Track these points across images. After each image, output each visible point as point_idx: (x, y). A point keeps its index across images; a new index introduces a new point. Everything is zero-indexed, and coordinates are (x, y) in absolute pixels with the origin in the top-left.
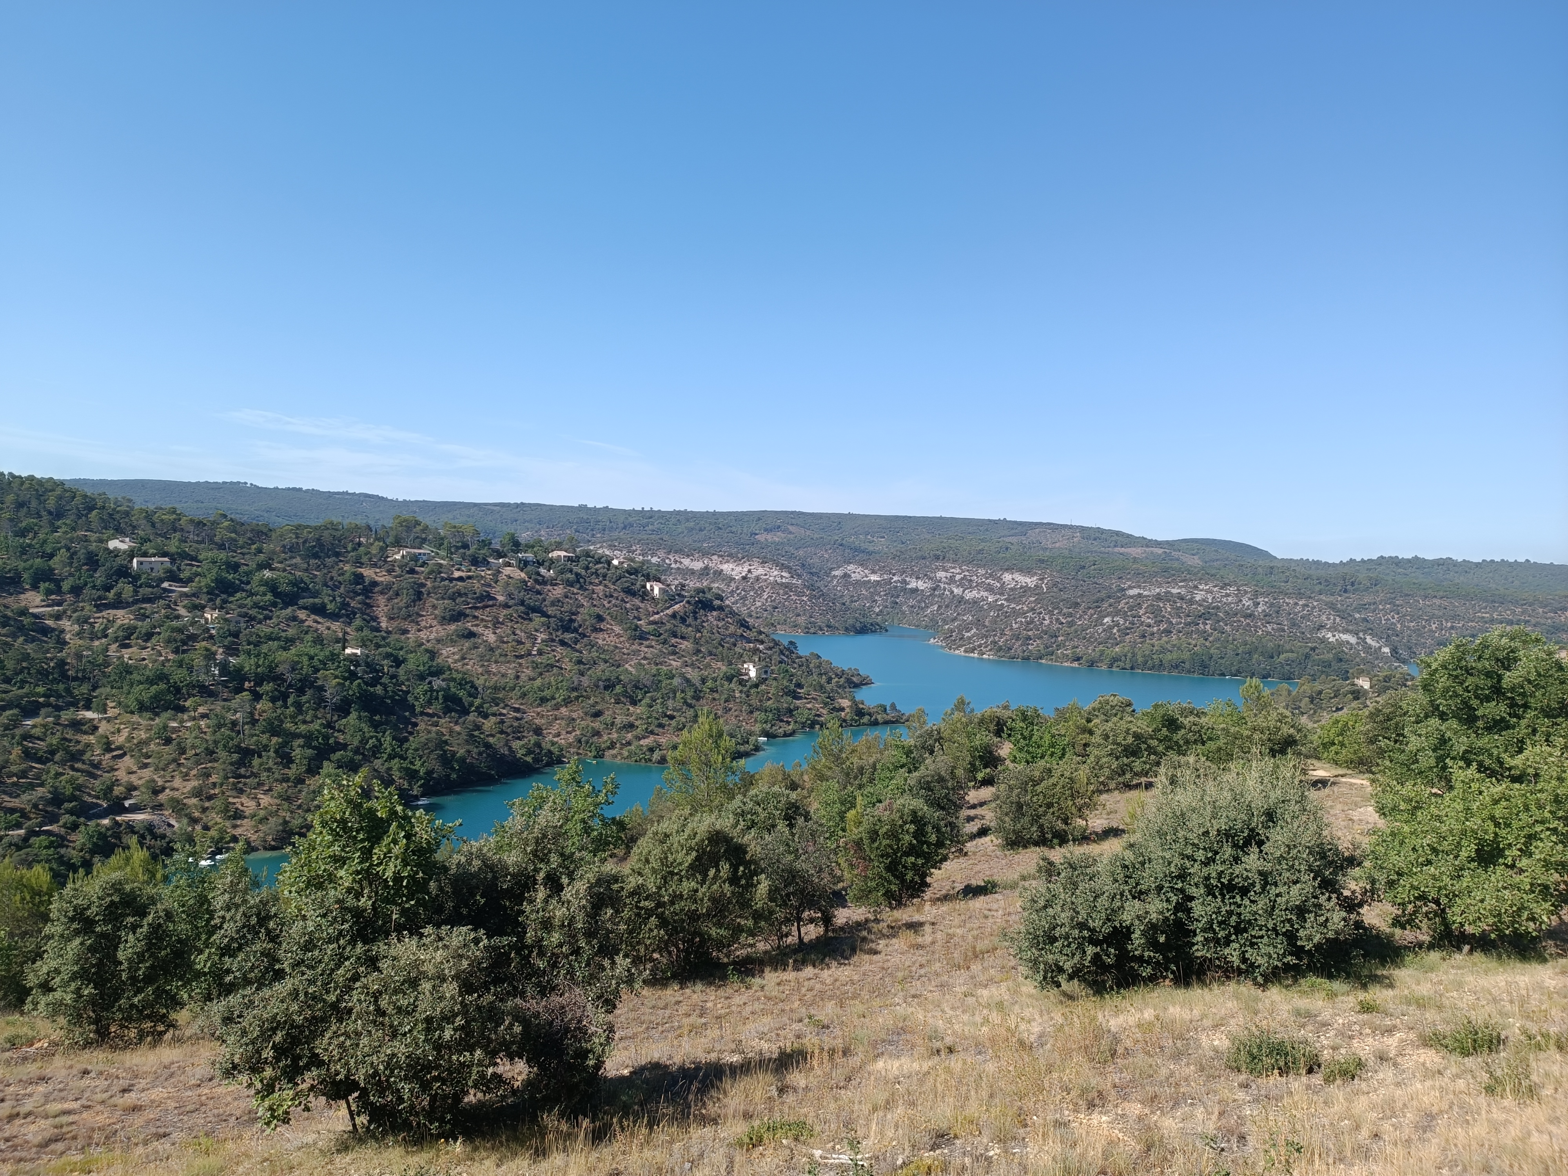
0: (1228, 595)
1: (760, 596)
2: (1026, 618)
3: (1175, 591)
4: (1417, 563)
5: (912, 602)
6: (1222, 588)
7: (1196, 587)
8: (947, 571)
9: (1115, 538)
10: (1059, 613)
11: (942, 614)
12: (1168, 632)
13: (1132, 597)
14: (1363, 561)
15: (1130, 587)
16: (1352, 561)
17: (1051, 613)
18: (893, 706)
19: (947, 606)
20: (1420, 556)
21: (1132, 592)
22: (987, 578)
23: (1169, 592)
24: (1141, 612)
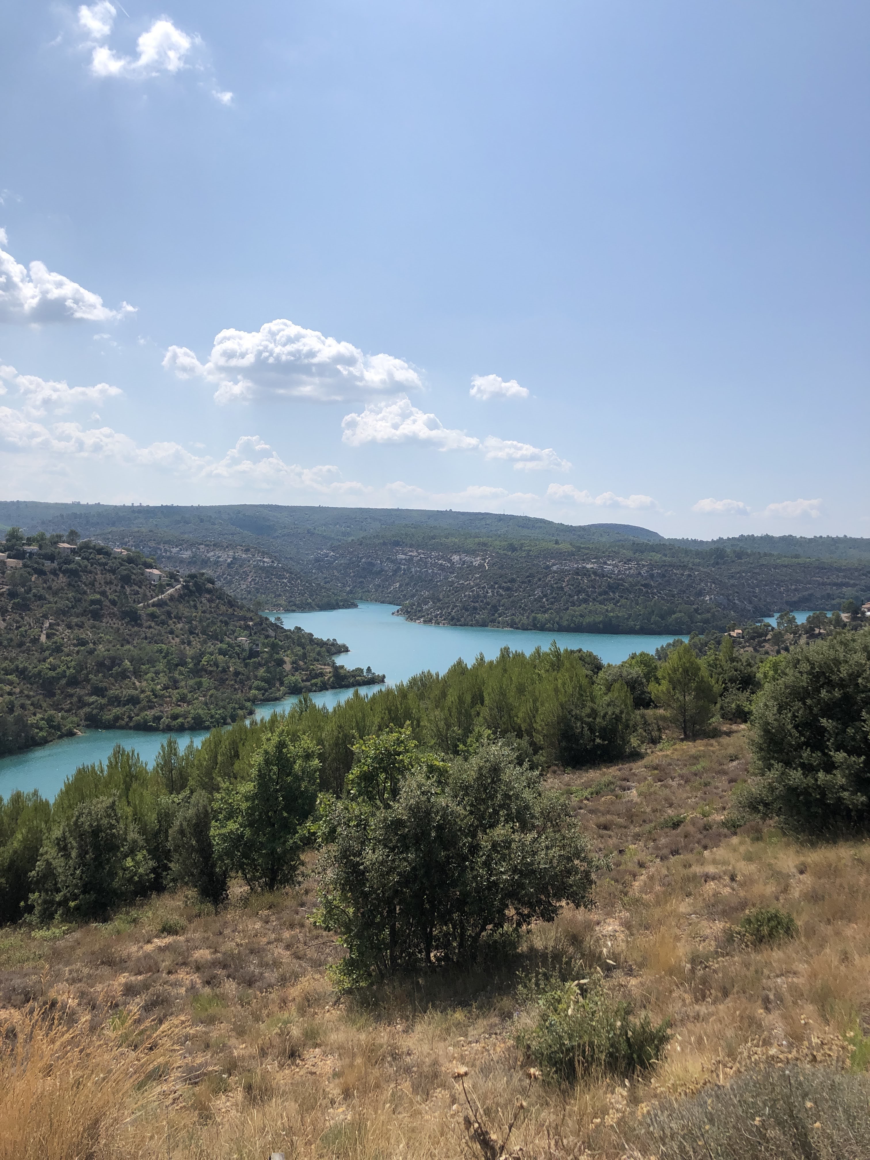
0: (630, 569)
1: (245, 579)
2: (472, 591)
3: (589, 566)
4: (767, 539)
5: (377, 581)
6: (625, 563)
7: (605, 563)
8: (405, 554)
9: (539, 524)
10: (500, 587)
11: (402, 591)
12: (585, 601)
13: (555, 572)
14: (729, 539)
15: (554, 565)
16: (721, 539)
17: (492, 587)
18: (369, 669)
19: (407, 584)
20: (770, 534)
21: (555, 568)
22: (439, 560)
23: (584, 567)
24: (564, 584)
